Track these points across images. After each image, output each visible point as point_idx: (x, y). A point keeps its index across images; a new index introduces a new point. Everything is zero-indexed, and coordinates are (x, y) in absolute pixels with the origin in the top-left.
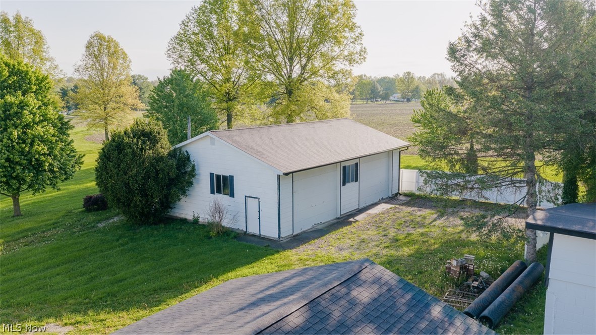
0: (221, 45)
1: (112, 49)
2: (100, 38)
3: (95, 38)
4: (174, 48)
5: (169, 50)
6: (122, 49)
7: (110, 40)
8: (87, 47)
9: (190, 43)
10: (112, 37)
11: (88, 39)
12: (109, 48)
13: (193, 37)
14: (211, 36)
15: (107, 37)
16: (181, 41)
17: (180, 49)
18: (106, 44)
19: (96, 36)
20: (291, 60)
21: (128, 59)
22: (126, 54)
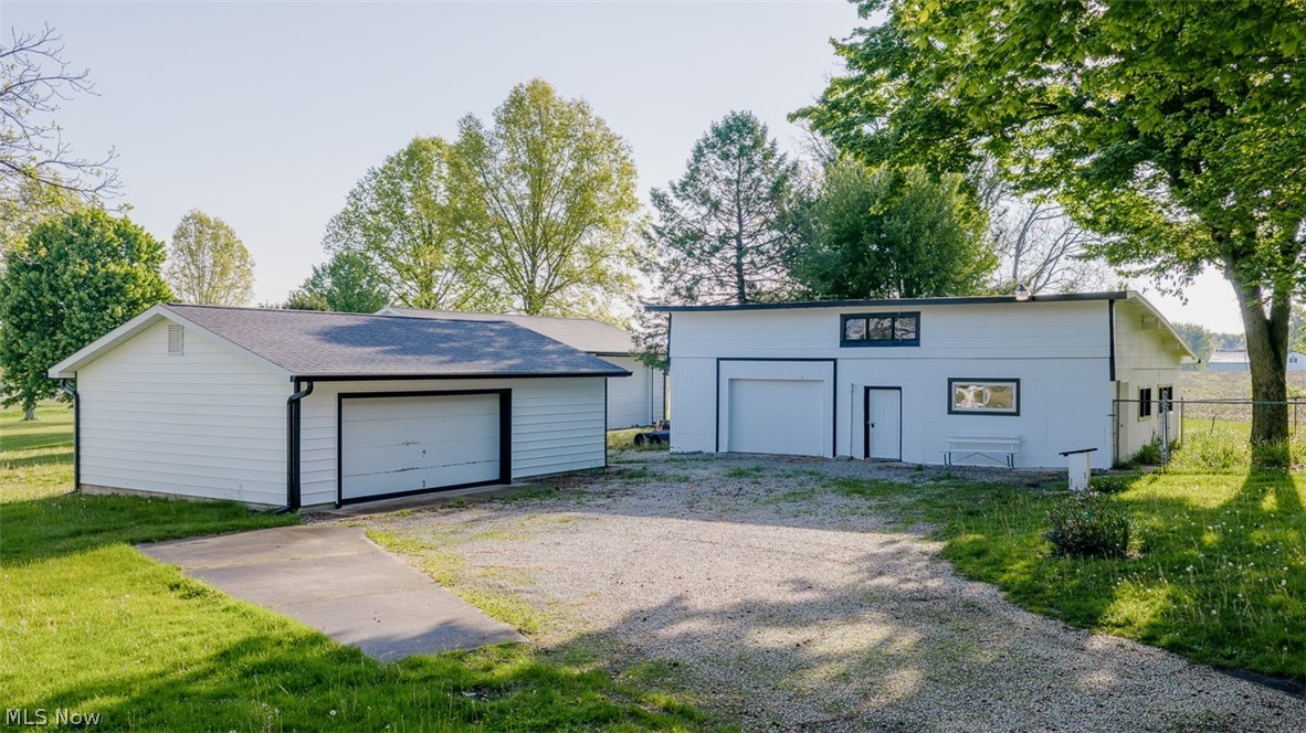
0: (418, 233)
1: (222, 241)
2: (201, 221)
3: (191, 221)
4: (337, 234)
5: (327, 237)
6: (239, 241)
7: (219, 226)
8: (175, 237)
9: (365, 228)
10: (223, 220)
11: (179, 222)
12: (215, 238)
13: (369, 217)
14: (401, 216)
15: (212, 220)
16: (349, 222)
17: (347, 236)
18: (211, 231)
19: (193, 217)
20: (533, 256)
21: (249, 260)
22: (246, 251)
